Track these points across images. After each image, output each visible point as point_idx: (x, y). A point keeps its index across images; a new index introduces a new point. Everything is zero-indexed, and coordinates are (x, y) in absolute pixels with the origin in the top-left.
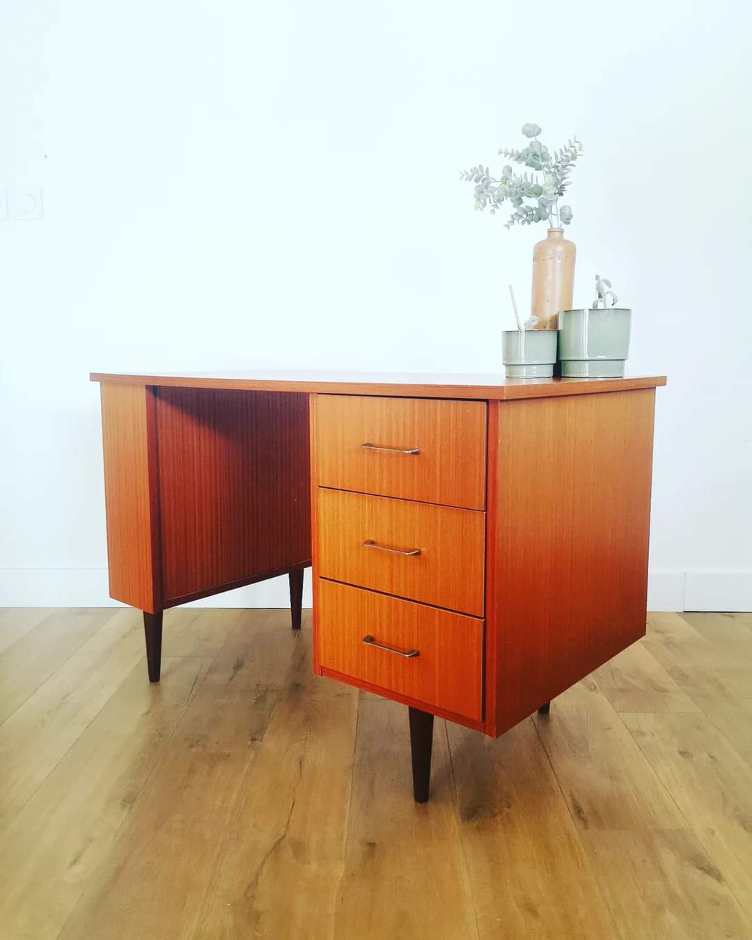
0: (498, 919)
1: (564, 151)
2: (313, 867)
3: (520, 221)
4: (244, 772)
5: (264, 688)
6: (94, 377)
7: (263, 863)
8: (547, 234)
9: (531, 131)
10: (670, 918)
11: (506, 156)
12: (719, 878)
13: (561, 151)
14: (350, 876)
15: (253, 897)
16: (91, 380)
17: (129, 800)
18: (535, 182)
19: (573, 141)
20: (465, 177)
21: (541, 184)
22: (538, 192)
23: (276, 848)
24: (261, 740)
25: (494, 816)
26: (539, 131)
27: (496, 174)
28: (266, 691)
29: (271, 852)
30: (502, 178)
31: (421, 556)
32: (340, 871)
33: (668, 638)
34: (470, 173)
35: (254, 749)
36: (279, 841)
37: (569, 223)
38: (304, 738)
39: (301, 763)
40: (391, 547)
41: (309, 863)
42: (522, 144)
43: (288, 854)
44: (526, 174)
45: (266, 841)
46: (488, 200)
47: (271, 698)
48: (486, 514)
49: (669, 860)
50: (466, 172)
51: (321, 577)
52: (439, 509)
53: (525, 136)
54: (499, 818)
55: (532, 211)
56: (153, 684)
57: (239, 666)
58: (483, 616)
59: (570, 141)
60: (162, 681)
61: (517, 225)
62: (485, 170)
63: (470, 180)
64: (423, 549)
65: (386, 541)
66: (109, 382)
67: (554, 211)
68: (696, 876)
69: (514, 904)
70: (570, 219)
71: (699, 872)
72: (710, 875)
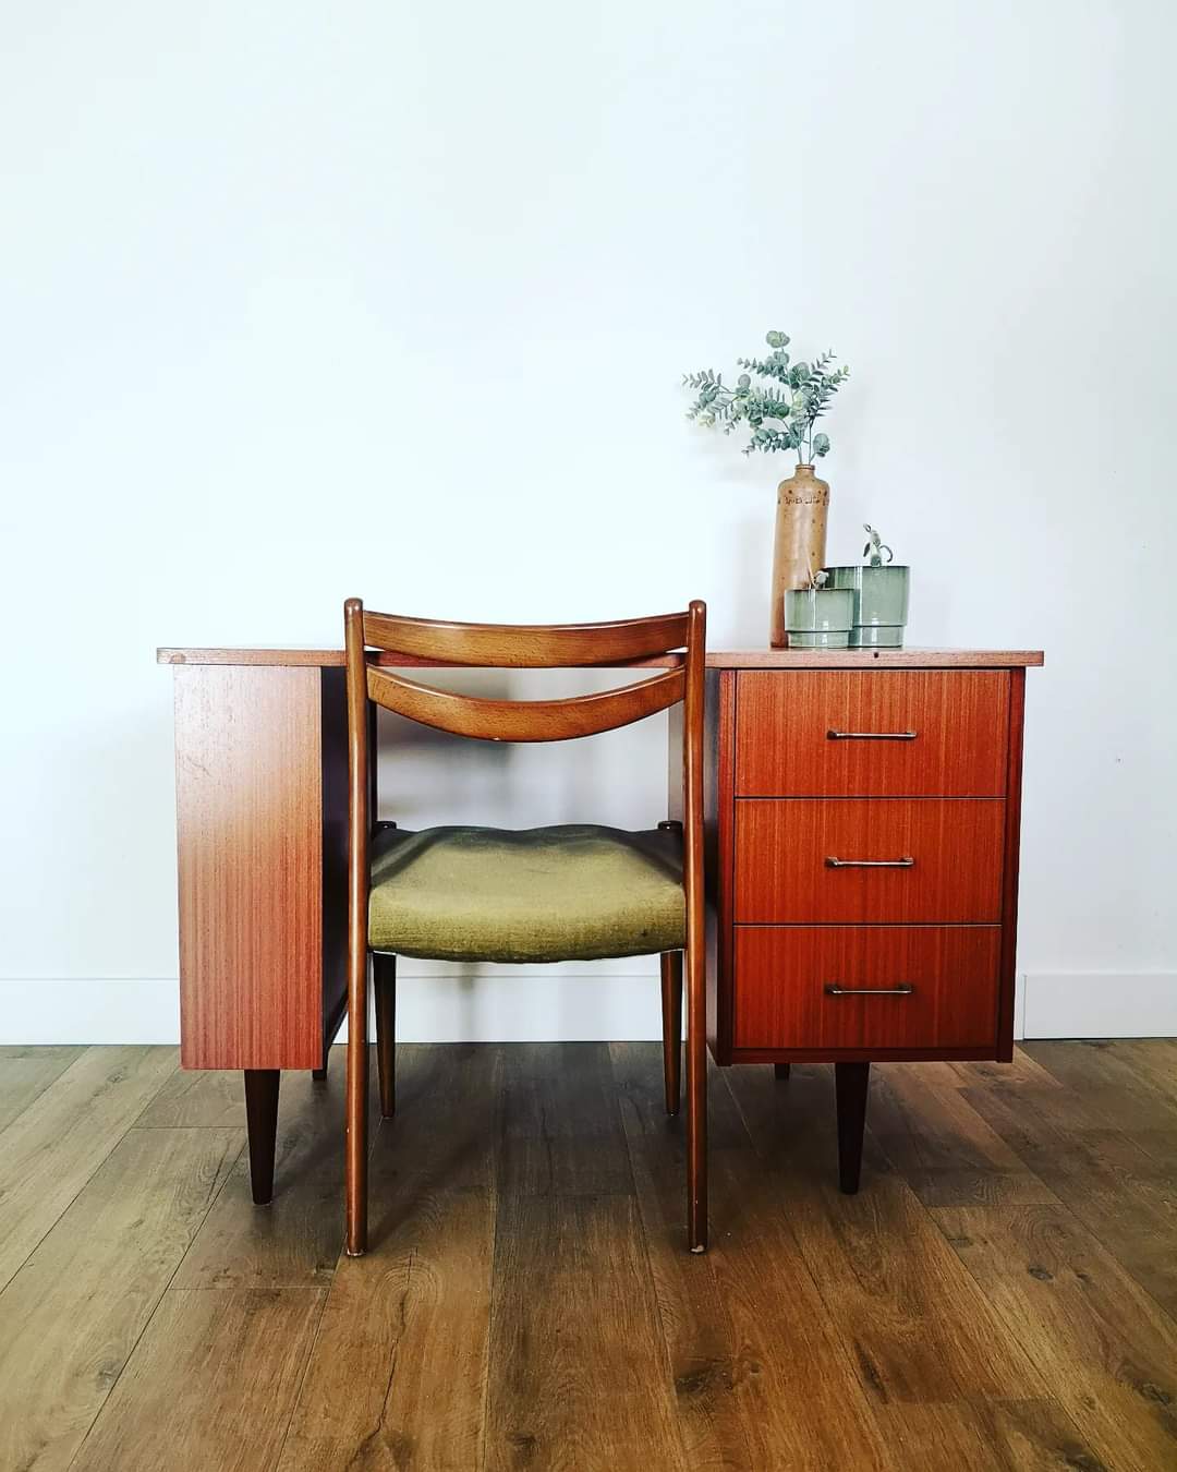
1: (816, 366)
3: (763, 446)
4: (307, 1322)
8: (794, 471)
9: (778, 340)
11: (746, 367)
13: (813, 366)
18: (781, 400)
19: (827, 355)
20: (690, 382)
21: (789, 403)
22: (783, 413)
23: (366, 1449)
24: (334, 1268)
25: (731, 1386)
26: (787, 341)
27: (731, 383)
29: (356, 1457)
30: (738, 390)
33: (1002, 1083)
34: (697, 379)
35: (321, 1282)
36: (370, 1438)
37: (823, 455)
38: (407, 1261)
39: (402, 1304)
42: (764, 354)
43: (384, 1460)
44: (771, 389)
45: (348, 1439)
46: (717, 415)
49: (1022, 1450)
50: (691, 377)
53: (769, 346)
54: (738, 1389)
55: (777, 434)
59: (824, 355)
61: (759, 452)
62: (716, 379)
63: (696, 387)
67: (806, 438)
70: (826, 451)
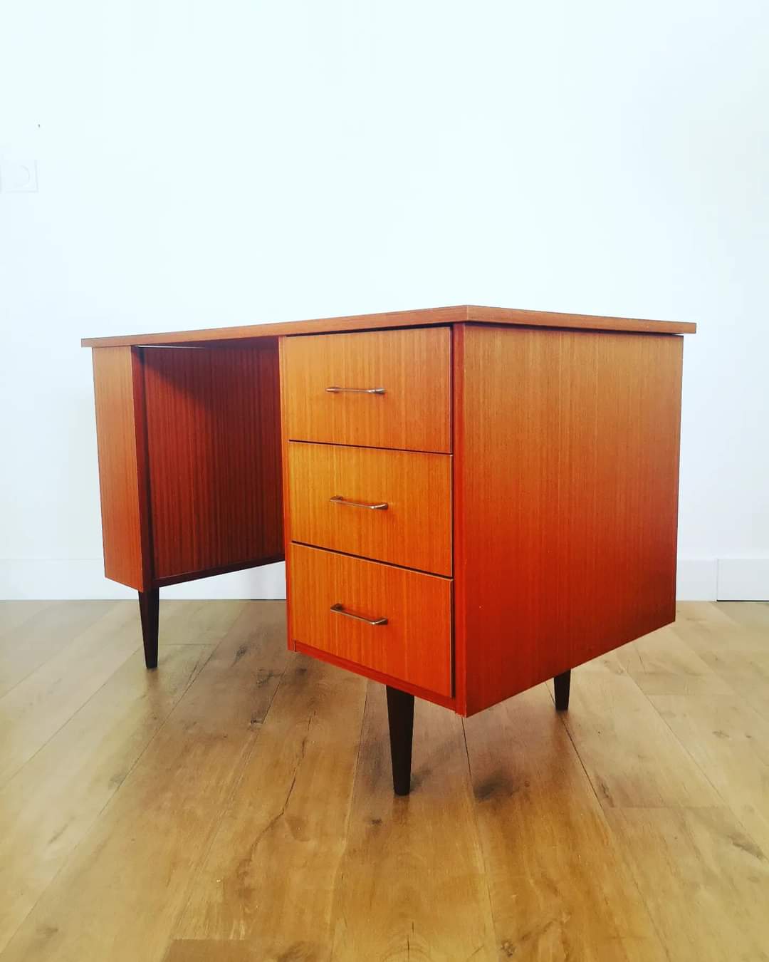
0: (514, 896)
2: (312, 844)
4: (242, 753)
5: (268, 673)
6: (85, 342)
7: (258, 840)
10: (706, 896)
12: (759, 855)
14: (352, 852)
15: (245, 873)
16: (82, 346)
17: (118, 779)
23: (273, 825)
24: (262, 722)
25: (511, 794)
28: (270, 676)
29: (267, 829)
31: (389, 510)
32: (341, 847)
35: (252, 731)
36: (277, 818)
38: (308, 719)
39: (303, 743)
40: (359, 502)
41: (308, 840)
43: (285, 831)
45: (262, 818)
47: (274, 682)
48: (453, 457)
49: (703, 837)
51: (293, 542)
52: (406, 455)
54: (516, 796)
56: (150, 670)
57: (242, 652)
58: (451, 576)
60: (159, 666)
64: (391, 504)
65: (354, 496)
66: (100, 346)
68: (735, 853)
69: (531, 881)
71: (737, 849)
72: (751, 853)
